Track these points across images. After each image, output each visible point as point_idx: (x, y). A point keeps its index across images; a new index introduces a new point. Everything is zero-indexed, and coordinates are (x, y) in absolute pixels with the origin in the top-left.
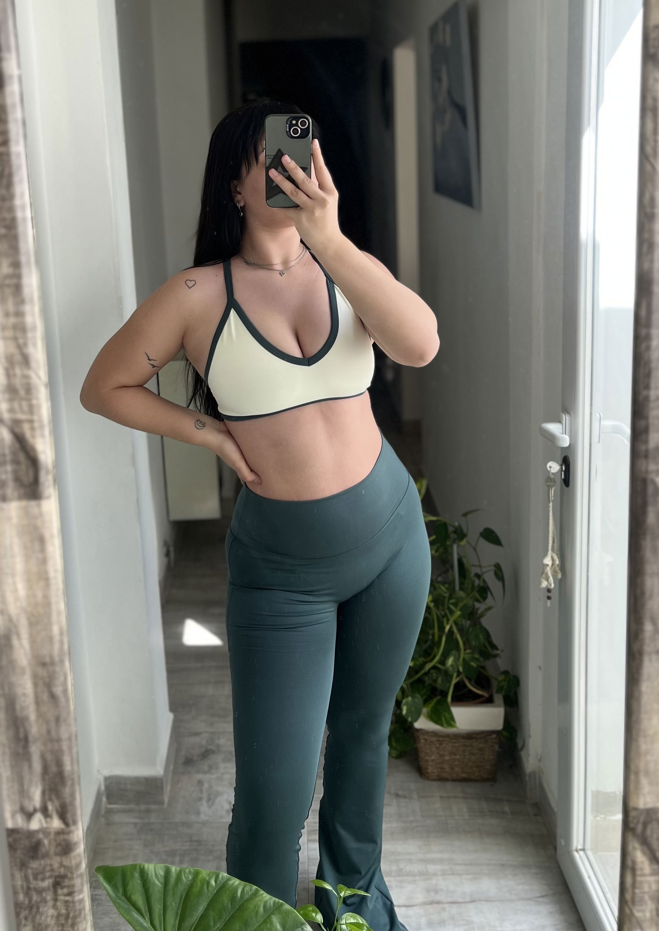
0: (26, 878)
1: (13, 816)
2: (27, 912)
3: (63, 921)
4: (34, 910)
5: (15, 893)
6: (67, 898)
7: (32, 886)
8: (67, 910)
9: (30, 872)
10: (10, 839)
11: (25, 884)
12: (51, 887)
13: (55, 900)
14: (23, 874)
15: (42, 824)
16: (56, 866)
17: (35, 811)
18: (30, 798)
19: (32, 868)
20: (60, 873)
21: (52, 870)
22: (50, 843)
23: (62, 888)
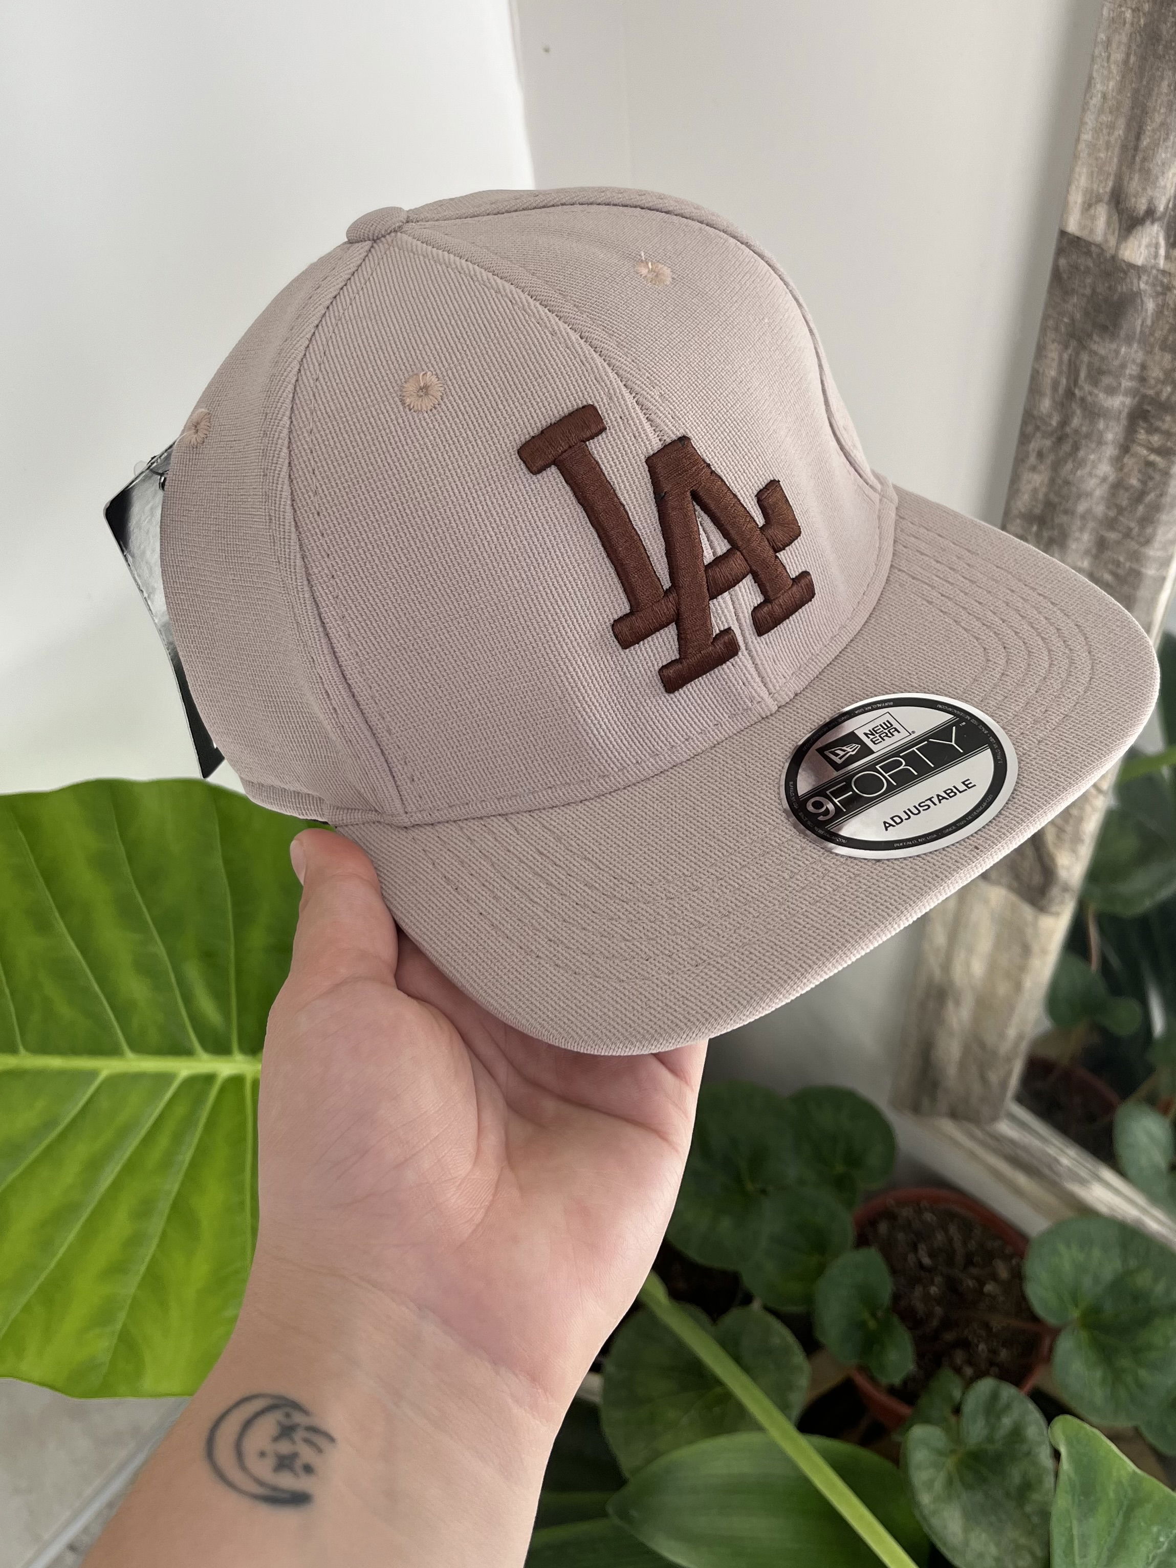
0: (1073, 370)
1: (1088, 206)
2: (1048, 443)
3: (1124, 499)
4: (1067, 447)
5: (1034, 390)
6: (1153, 457)
7: (1077, 391)
8: (1144, 483)
9: (1085, 357)
10: (1062, 262)
11: (1064, 381)
12: (1124, 415)
13: (1125, 449)
14: (1066, 357)
15: (1156, 256)
16: (1155, 373)
17: (1150, 213)
18: (1148, 177)
19: (1093, 353)
20: (1158, 394)
21: (1142, 379)
22: (1159, 313)
23: (1152, 430)
